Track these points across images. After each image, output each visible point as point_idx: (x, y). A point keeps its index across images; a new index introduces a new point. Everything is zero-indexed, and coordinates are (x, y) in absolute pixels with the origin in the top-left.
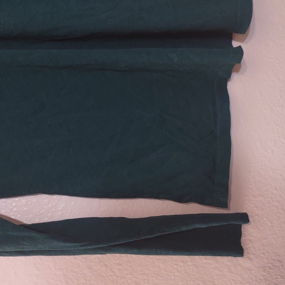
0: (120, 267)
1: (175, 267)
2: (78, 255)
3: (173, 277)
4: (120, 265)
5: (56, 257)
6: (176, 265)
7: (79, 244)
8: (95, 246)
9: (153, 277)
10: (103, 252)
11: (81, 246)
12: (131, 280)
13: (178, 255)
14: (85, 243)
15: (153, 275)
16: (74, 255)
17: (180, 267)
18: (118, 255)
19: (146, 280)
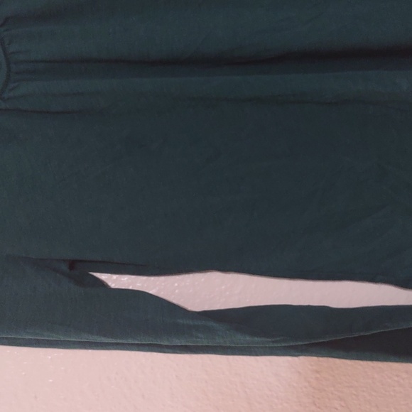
0: (318, 376)
1: (396, 379)
2: (261, 355)
3: (392, 393)
4: (317, 372)
5: (231, 358)
6: (397, 376)
7: (270, 340)
8: (292, 344)
9: (364, 391)
10: (297, 354)
11: (273, 342)
12: (332, 394)
13: (402, 362)
14: (278, 339)
15: (364, 389)
16: (257, 355)
17: (403, 379)
18: (315, 358)
19: (354, 395)
